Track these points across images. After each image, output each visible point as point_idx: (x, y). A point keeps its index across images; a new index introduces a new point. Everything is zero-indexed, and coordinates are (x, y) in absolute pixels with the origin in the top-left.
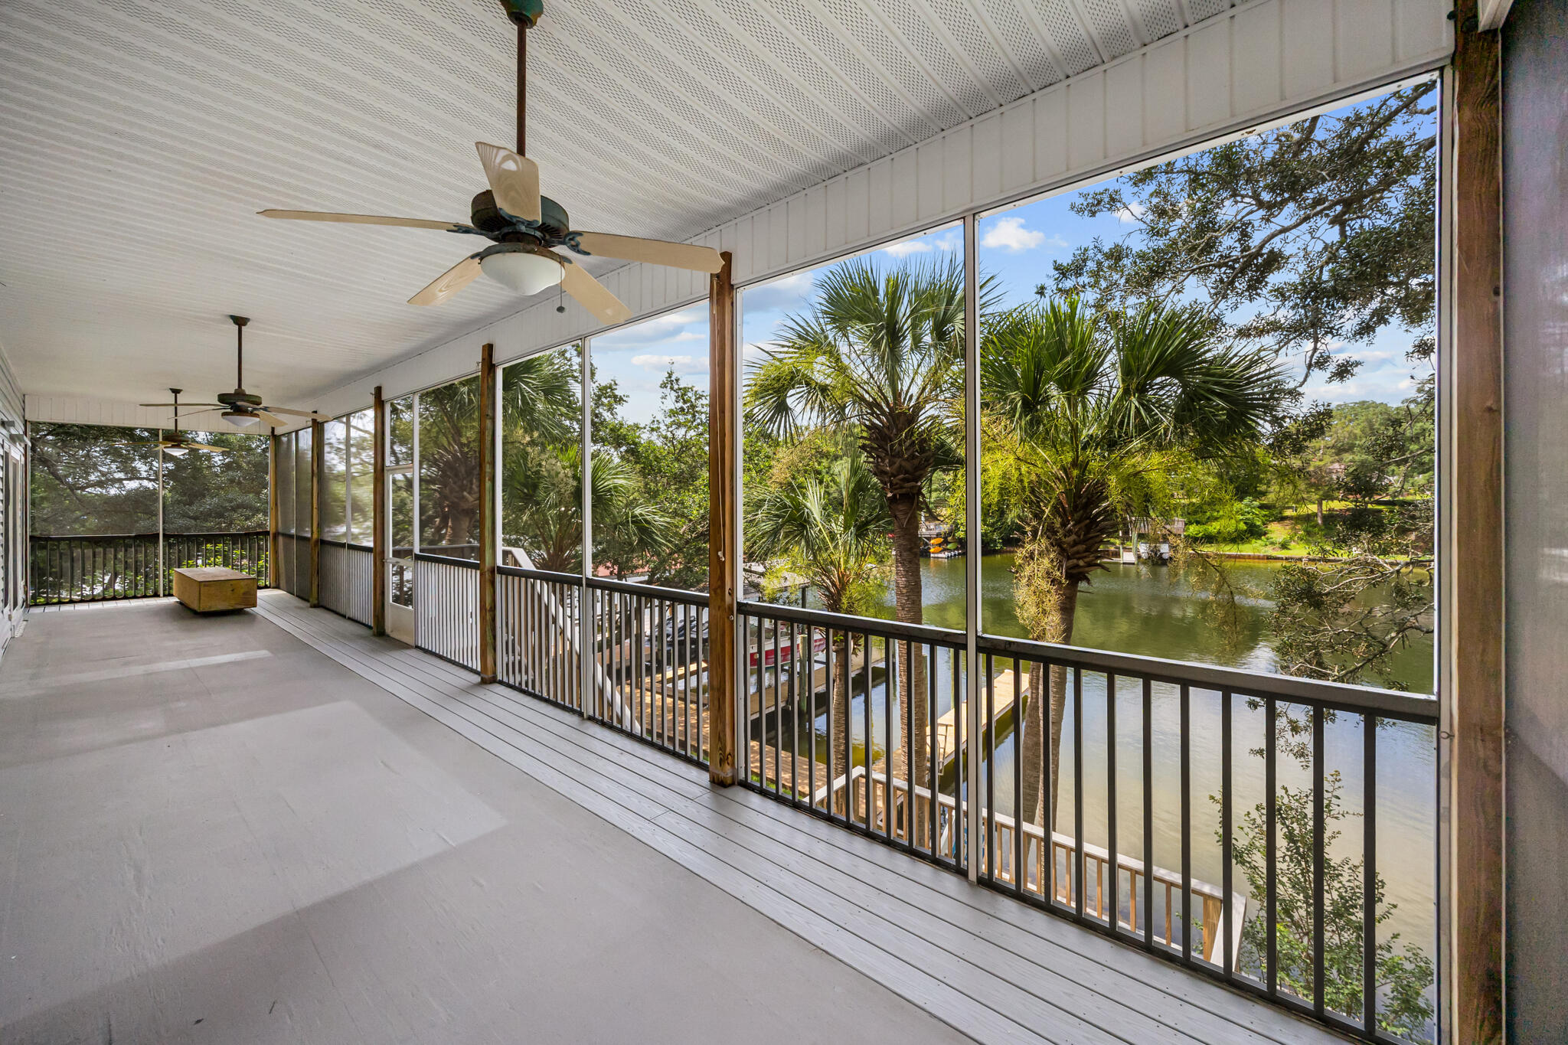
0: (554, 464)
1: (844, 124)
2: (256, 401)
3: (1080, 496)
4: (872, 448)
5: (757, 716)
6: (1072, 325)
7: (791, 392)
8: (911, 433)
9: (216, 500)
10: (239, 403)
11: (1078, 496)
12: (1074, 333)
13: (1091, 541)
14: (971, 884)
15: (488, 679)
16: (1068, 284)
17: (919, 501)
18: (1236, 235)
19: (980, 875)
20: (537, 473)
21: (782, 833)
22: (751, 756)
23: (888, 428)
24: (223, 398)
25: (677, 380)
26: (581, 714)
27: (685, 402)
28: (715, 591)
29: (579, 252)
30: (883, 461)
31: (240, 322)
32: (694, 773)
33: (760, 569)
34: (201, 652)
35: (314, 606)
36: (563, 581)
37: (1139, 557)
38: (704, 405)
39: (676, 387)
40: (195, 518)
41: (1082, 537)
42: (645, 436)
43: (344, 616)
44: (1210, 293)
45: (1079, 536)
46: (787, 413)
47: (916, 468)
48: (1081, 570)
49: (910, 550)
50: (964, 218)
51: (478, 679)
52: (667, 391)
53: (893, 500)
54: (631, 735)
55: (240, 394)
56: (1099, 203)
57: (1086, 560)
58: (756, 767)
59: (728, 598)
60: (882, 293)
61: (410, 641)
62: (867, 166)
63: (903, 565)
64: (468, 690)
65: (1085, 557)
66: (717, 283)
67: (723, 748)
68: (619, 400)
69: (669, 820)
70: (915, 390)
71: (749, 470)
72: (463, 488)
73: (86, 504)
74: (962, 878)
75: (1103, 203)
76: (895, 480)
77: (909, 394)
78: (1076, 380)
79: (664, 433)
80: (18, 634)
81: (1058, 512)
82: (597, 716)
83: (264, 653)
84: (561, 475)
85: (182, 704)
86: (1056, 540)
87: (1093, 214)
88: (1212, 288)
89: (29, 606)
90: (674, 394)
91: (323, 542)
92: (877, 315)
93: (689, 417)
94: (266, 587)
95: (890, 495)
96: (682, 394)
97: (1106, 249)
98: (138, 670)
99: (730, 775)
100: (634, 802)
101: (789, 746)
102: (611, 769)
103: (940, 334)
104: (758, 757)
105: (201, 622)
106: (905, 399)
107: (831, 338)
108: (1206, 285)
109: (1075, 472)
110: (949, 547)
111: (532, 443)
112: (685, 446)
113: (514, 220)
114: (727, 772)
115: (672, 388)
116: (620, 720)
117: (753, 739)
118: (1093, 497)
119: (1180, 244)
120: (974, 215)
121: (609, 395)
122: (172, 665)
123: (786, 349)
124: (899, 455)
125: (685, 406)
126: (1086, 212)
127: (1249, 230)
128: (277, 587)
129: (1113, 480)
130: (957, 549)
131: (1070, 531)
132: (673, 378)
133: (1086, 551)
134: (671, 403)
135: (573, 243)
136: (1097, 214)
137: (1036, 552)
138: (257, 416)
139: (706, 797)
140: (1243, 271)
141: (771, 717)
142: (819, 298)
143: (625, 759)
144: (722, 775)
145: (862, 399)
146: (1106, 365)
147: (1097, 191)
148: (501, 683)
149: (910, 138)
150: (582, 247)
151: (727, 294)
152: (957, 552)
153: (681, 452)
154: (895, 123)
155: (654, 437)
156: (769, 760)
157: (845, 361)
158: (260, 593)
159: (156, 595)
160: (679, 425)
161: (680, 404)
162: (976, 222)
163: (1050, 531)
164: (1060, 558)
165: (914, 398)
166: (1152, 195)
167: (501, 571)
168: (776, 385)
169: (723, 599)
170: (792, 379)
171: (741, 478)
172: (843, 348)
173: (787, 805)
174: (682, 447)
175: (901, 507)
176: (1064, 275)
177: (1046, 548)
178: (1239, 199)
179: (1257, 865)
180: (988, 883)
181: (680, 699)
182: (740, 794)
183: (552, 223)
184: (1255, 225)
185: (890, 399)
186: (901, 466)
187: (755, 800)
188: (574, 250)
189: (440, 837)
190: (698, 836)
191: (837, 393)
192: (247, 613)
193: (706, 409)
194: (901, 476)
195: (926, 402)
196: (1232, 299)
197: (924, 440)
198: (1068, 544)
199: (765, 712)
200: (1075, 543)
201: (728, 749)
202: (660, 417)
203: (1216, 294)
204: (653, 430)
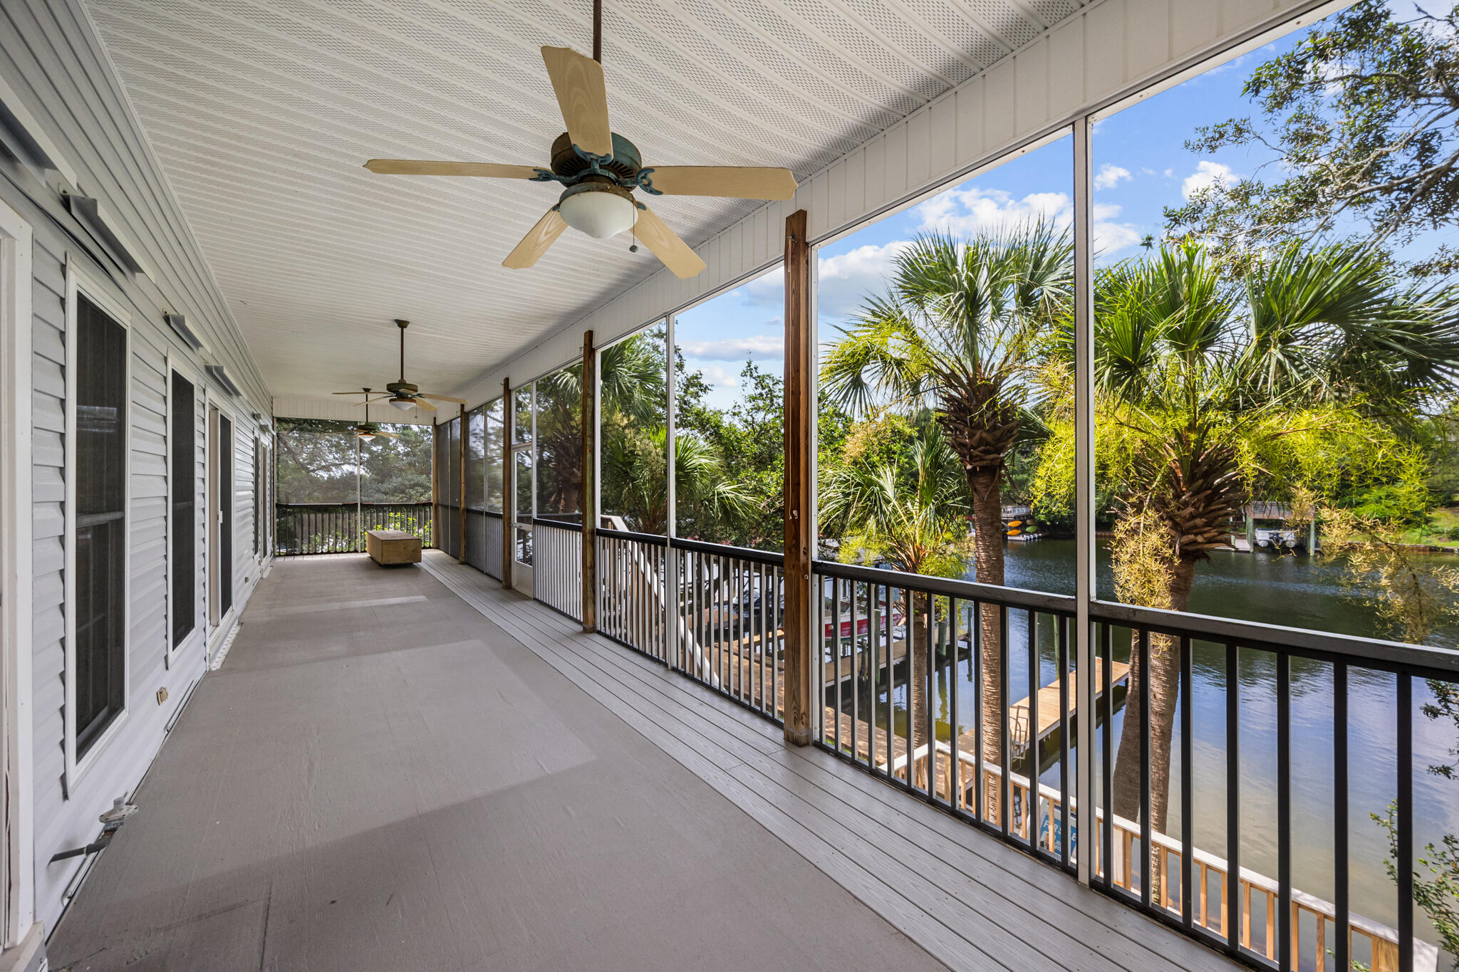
0: (645, 442)
1: (929, 38)
2: (414, 388)
3: (1199, 465)
4: (950, 420)
5: (832, 683)
6: (1190, 271)
7: (866, 368)
8: (994, 403)
9: (400, 479)
10: (401, 390)
11: (1195, 464)
12: (1191, 282)
13: (1212, 515)
14: (1081, 886)
15: (589, 629)
16: (1182, 231)
17: (1001, 475)
18: (1413, 151)
19: (1093, 877)
20: (632, 452)
21: (859, 800)
22: (825, 721)
23: (967, 399)
24: (391, 388)
25: (756, 368)
26: (666, 665)
27: (763, 388)
28: (790, 550)
29: (651, 192)
30: (962, 433)
31: (402, 324)
32: (769, 730)
33: (835, 544)
34: (381, 595)
35: (462, 563)
36: (650, 541)
37: (1256, 545)
38: (779, 390)
39: (755, 375)
40: (386, 494)
41: (1201, 509)
42: (726, 420)
43: (482, 572)
44: (1373, 226)
45: (1197, 509)
46: (862, 388)
47: (999, 440)
48: (1199, 547)
49: (992, 524)
50: (1073, 123)
51: (580, 628)
52: (748, 379)
53: (972, 473)
54: (709, 688)
55: (402, 383)
56: (1221, 136)
57: (1206, 535)
58: (831, 732)
59: (802, 557)
60: (960, 261)
61: (529, 593)
62: (953, 91)
63: (984, 540)
64: (571, 637)
65: (1205, 532)
66: (793, 242)
67: (797, 708)
68: (705, 389)
69: (744, 773)
70: (997, 361)
71: (824, 449)
72: (573, 465)
73: (315, 482)
74: (1072, 879)
75: (1226, 136)
76: (975, 452)
77: (991, 363)
78: (1193, 336)
79: (745, 417)
80: (265, 576)
81: (1170, 482)
82: (680, 668)
83: (422, 598)
84: (653, 454)
85: (362, 633)
86: (1167, 513)
87: (1213, 149)
88: (1376, 220)
89: (275, 556)
90: (753, 381)
91: (468, 511)
92: (955, 286)
93: (768, 402)
94: (430, 548)
95: (969, 467)
96: (760, 381)
97: (1228, 188)
98: (337, 606)
99: (804, 735)
100: (711, 751)
101: (865, 716)
102: (689, 718)
103: (1026, 298)
104: (833, 722)
105: (381, 572)
106: (985, 369)
107: (906, 314)
108: (1366, 218)
109: (1193, 437)
110: (1028, 529)
111: (628, 426)
112: (764, 429)
113: (589, 158)
114: (801, 732)
115: (751, 376)
116: (701, 671)
117: (828, 705)
118: (1216, 463)
119: (1334, 169)
120: (1086, 118)
121: (695, 385)
122: (358, 603)
123: (861, 328)
124: (979, 426)
125: (763, 392)
126: (1204, 149)
127: (1434, 142)
128: (437, 548)
129: (1244, 445)
130: (1037, 532)
131: (1186, 504)
132: (752, 367)
133: (1206, 525)
134: (751, 390)
135: (645, 182)
136: (1217, 150)
137: (1142, 525)
138: (415, 401)
139: (780, 754)
140: (1424, 194)
141: (847, 686)
142: (894, 271)
143: (703, 710)
144: (796, 734)
145: (939, 371)
146: (1229, 319)
147: (1219, 123)
148: (599, 633)
149: (1006, 45)
150: (654, 186)
151: (802, 252)
152: (1036, 535)
153: (760, 434)
154: (989, 27)
155: (736, 421)
156: (844, 726)
157: (921, 335)
158: (424, 552)
159: (356, 551)
160: (758, 409)
161: (759, 390)
162: (1089, 125)
163: (1160, 504)
164: (1173, 533)
165: (996, 368)
166: (1290, 121)
167: (600, 533)
168: (851, 361)
169: (798, 559)
170: (867, 354)
171: (816, 456)
172: (919, 322)
173: (863, 772)
174: (762, 429)
175: (981, 480)
176: (1176, 221)
177: (1155, 522)
178: (1422, 101)
179: (1450, 910)
180: (1103, 888)
181: (755, 661)
182: (816, 756)
183: (625, 161)
184: (1444, 135)
185: (971, 371)
186: (981, 438)
187: (831, 763)
188: (646, 190)
189: (539, 764)
190: (771, 791)
191: (913, 367)
192: (415, 567)
193: (782, 394)
194: (982, 448)
195: (1009, 371)
196: (1404, 230)
197: (1008, 410)
198: (1184, 517)
199: (840, 680)
200: (1192, 517)
201: (803, 709)
202: (741, 402)
203: (1380, 228)
204: (734, 414)
